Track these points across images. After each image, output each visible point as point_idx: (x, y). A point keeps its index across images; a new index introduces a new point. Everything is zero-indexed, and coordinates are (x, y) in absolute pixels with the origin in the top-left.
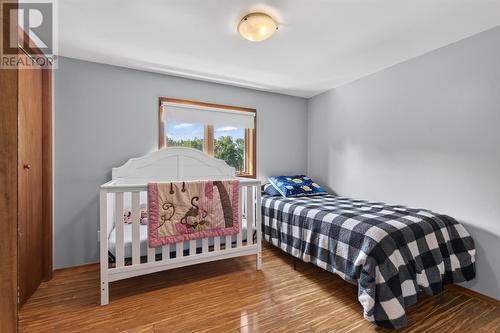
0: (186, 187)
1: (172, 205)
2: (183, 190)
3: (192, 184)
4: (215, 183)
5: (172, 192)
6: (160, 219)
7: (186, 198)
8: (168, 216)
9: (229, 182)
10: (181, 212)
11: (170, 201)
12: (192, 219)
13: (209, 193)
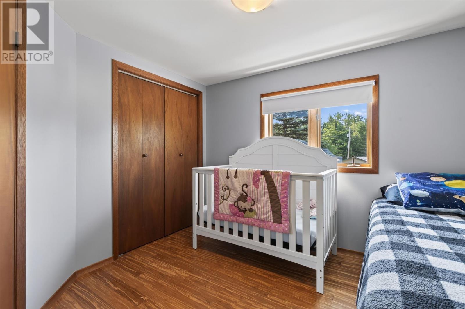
0: (238, 174)
1: (228, 188)
2: (236, 177)
3: (243, 172)
4: (263, 173)
5: (228, 177)
6: (220, 198)
7: (237, 184)
8: (225, 197)
9: (277, 174)
10: (234, 196)
11: (227, 184)
12: (242, 205)
13: (256, 182)
